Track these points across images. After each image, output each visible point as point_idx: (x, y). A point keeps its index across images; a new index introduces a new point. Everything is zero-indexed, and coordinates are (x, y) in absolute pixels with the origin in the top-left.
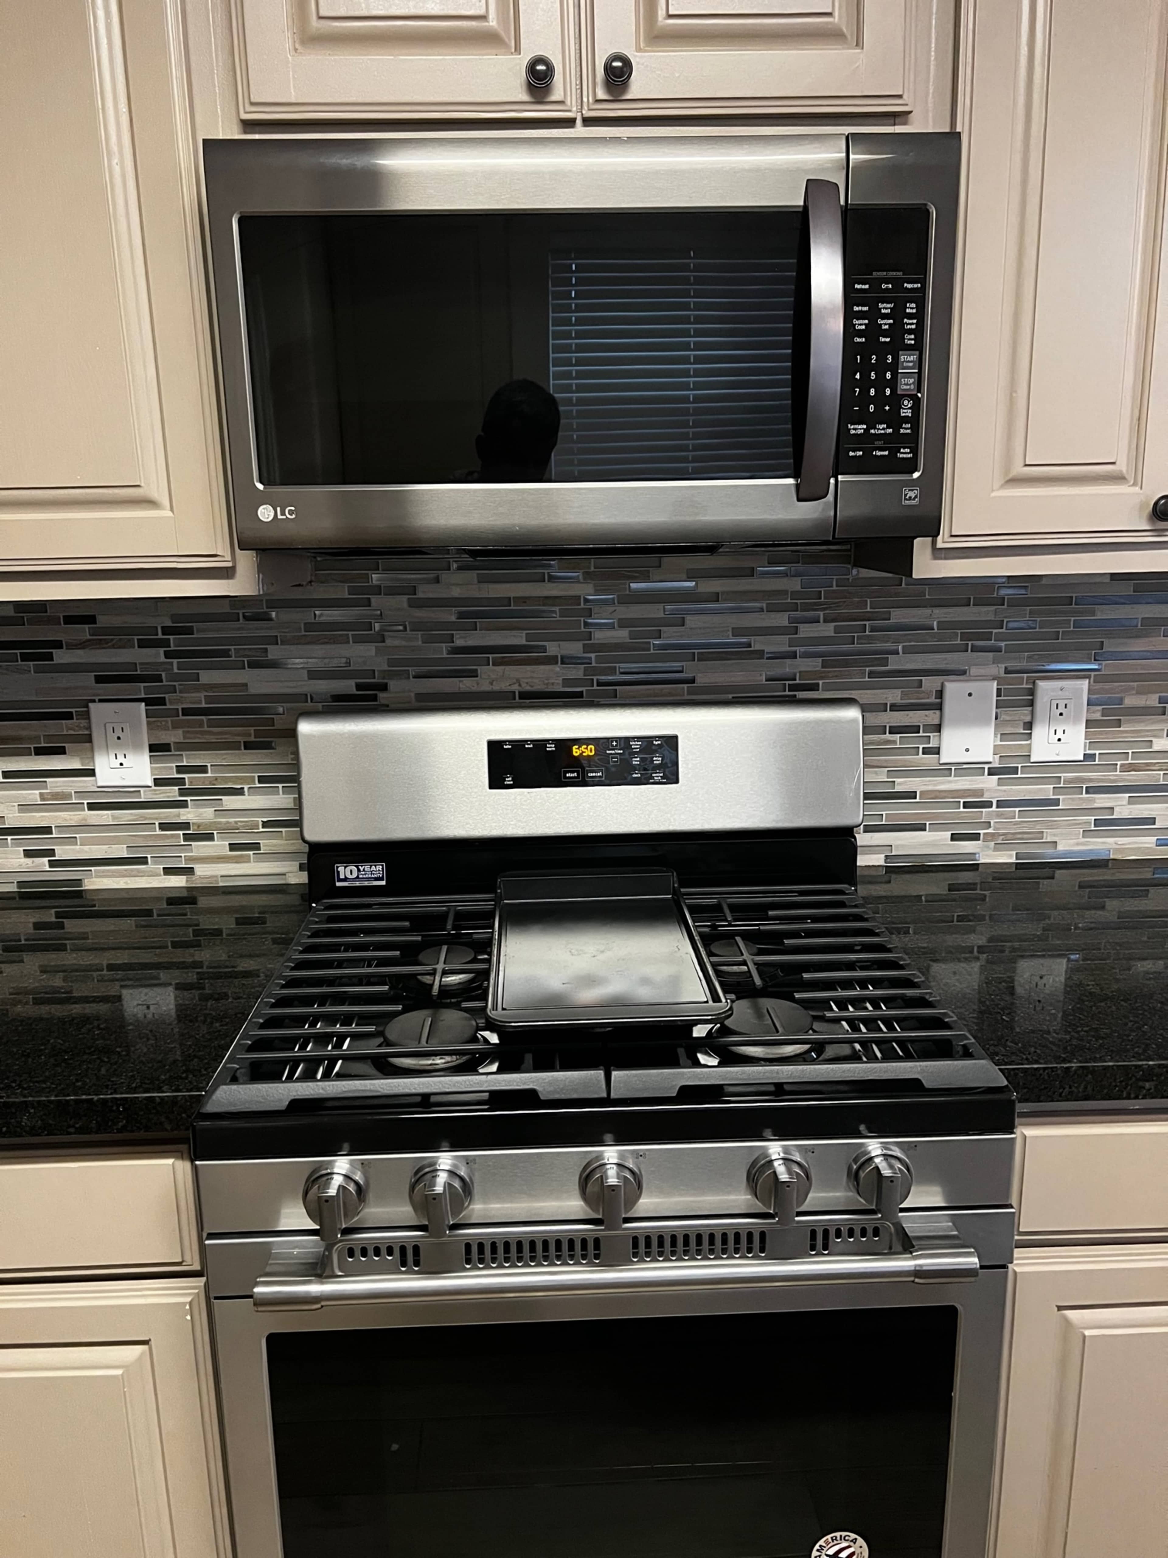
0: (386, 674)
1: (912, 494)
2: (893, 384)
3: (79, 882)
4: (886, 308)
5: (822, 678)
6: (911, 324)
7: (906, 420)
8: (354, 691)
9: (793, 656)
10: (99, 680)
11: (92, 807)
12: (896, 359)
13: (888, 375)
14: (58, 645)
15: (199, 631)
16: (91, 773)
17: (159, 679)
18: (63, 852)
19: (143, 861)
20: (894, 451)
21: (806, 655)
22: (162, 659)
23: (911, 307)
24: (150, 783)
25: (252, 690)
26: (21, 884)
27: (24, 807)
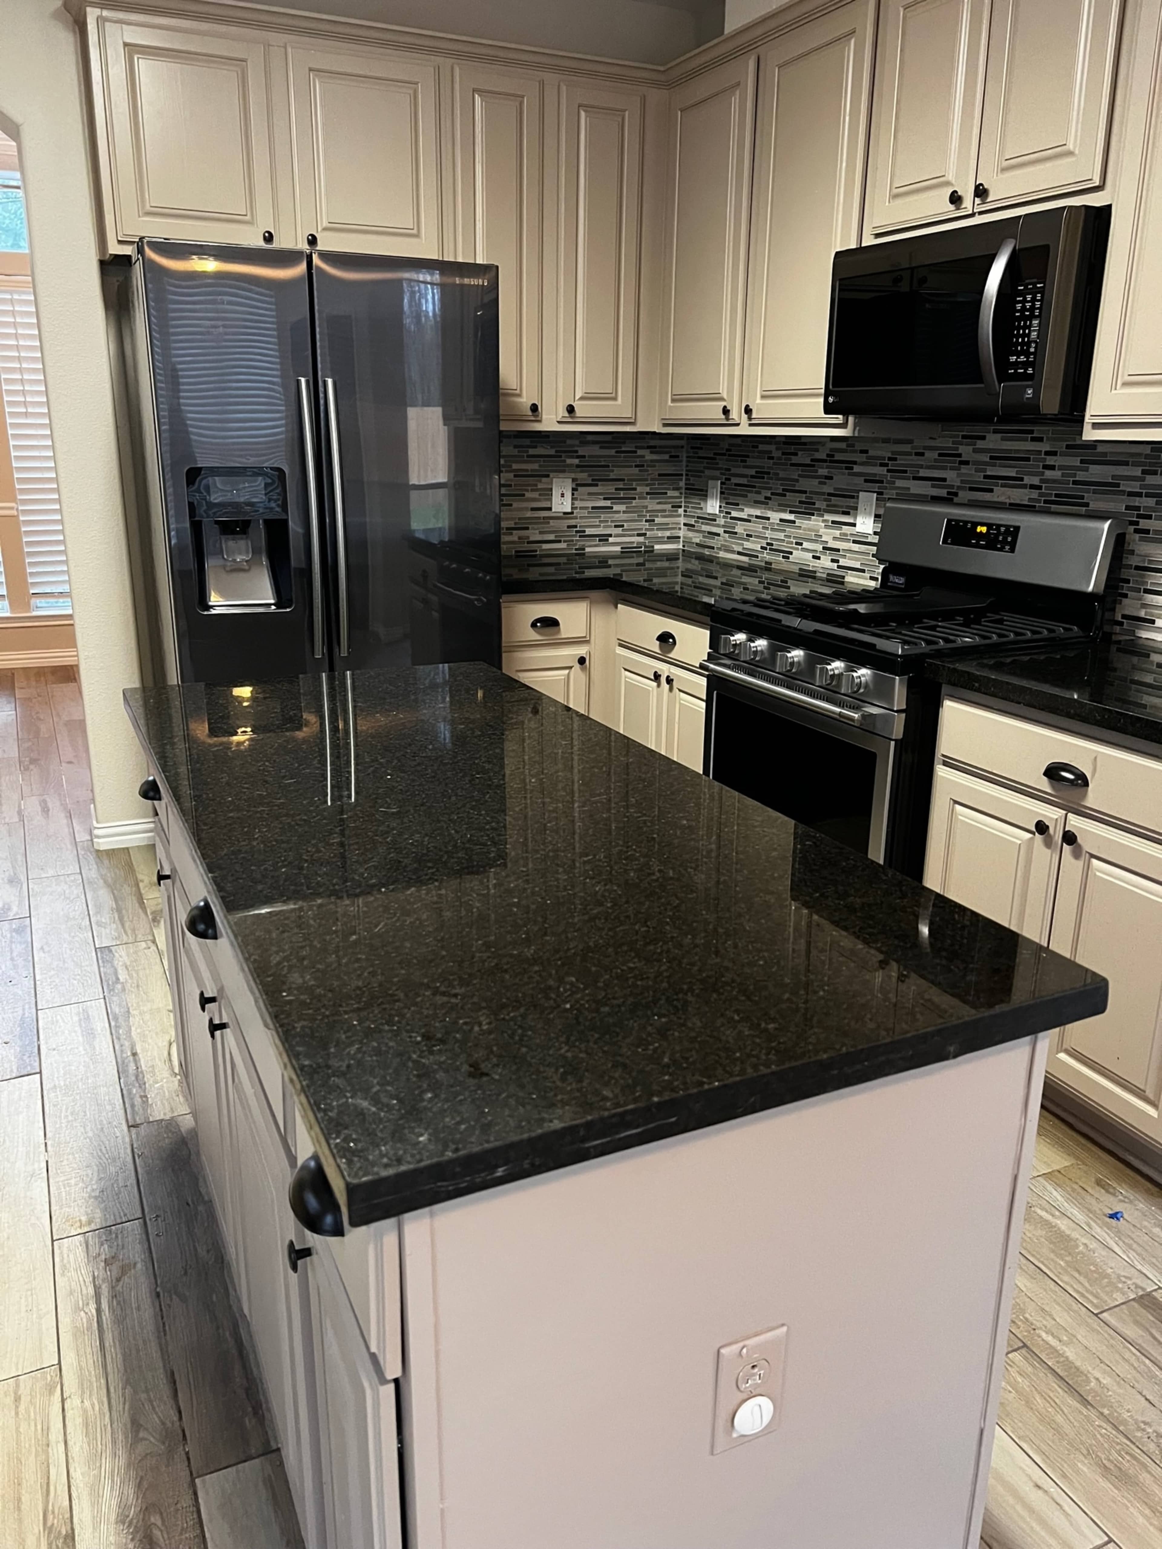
0: (959, 488)
1: (1029, 392)
2: (1029, 335)
3: (843, 577)
4: (1029, 297)
5: (1154, 512)
6: (1038, 304)
7: (1032, 353)
8: (946, 495)
9: (1139, 495)
10: (866, 481)
11: (854, 542)
12: (1031, 323)
13: (1027, 331)
14: (855, 463)
15: (900, 460)
16: (854, 525)
17: (882, 482)
18: (843, 562)
19: (863, 571)
20: (1026, 370)
21: (1148, 495)
22: (885, 473)
23: (1039, 297)
24: (871, 533)
25: (912, 491)
26: (828, 574)
27: (835, 538)
